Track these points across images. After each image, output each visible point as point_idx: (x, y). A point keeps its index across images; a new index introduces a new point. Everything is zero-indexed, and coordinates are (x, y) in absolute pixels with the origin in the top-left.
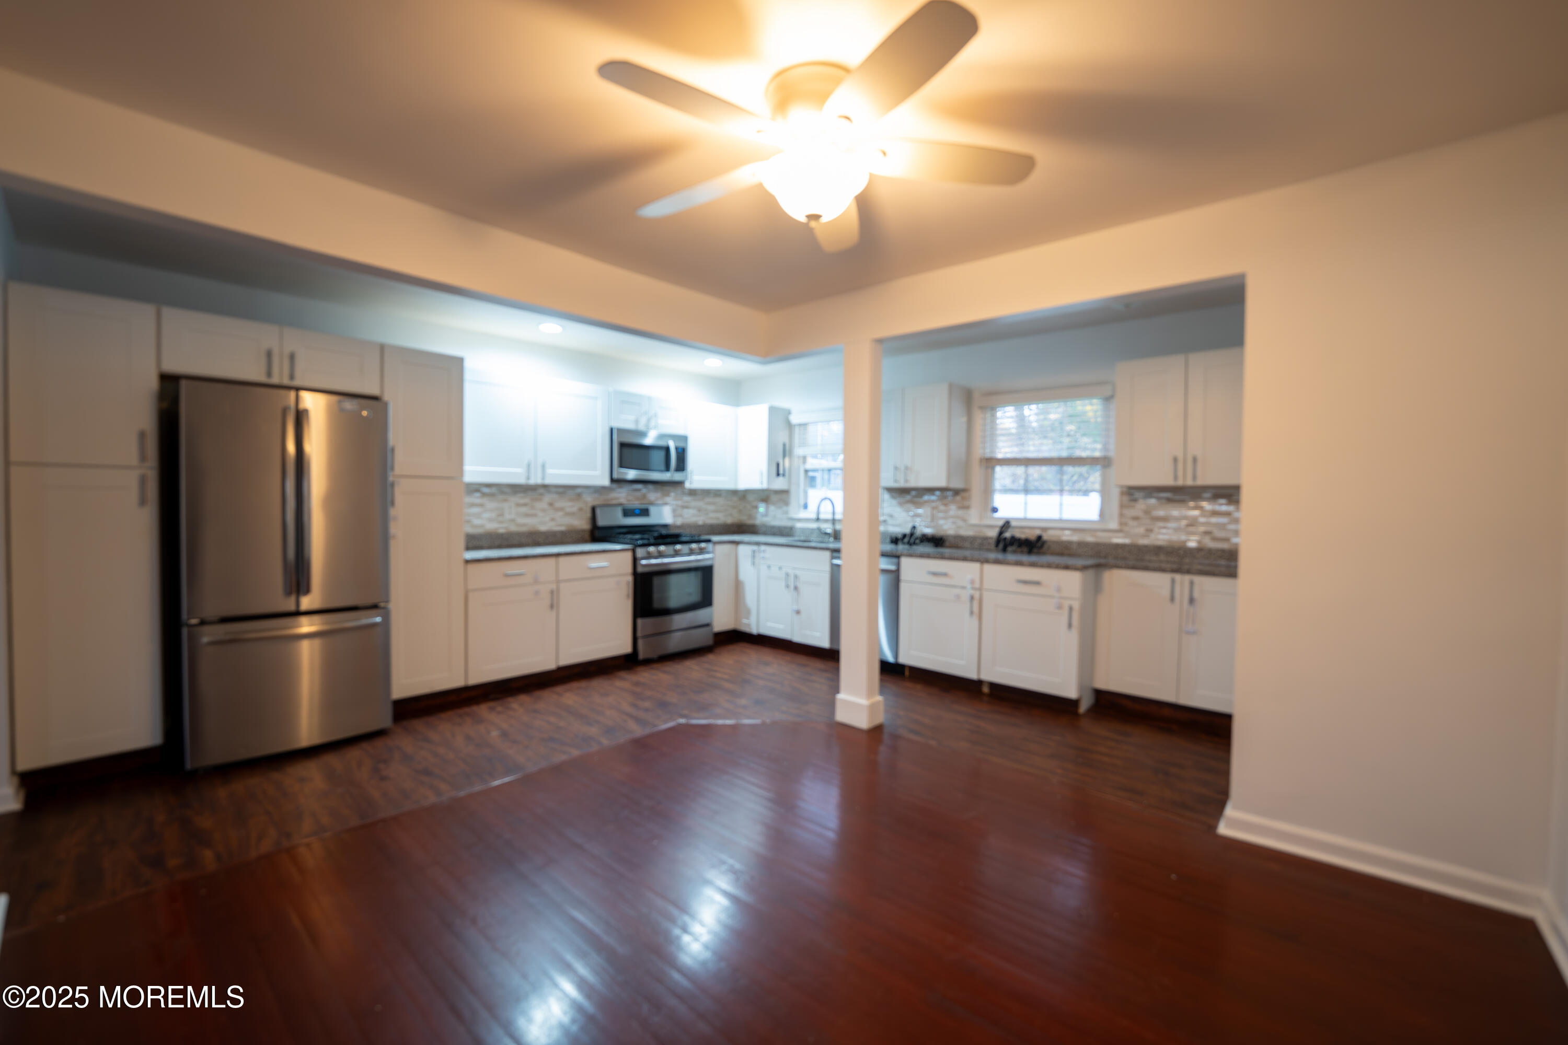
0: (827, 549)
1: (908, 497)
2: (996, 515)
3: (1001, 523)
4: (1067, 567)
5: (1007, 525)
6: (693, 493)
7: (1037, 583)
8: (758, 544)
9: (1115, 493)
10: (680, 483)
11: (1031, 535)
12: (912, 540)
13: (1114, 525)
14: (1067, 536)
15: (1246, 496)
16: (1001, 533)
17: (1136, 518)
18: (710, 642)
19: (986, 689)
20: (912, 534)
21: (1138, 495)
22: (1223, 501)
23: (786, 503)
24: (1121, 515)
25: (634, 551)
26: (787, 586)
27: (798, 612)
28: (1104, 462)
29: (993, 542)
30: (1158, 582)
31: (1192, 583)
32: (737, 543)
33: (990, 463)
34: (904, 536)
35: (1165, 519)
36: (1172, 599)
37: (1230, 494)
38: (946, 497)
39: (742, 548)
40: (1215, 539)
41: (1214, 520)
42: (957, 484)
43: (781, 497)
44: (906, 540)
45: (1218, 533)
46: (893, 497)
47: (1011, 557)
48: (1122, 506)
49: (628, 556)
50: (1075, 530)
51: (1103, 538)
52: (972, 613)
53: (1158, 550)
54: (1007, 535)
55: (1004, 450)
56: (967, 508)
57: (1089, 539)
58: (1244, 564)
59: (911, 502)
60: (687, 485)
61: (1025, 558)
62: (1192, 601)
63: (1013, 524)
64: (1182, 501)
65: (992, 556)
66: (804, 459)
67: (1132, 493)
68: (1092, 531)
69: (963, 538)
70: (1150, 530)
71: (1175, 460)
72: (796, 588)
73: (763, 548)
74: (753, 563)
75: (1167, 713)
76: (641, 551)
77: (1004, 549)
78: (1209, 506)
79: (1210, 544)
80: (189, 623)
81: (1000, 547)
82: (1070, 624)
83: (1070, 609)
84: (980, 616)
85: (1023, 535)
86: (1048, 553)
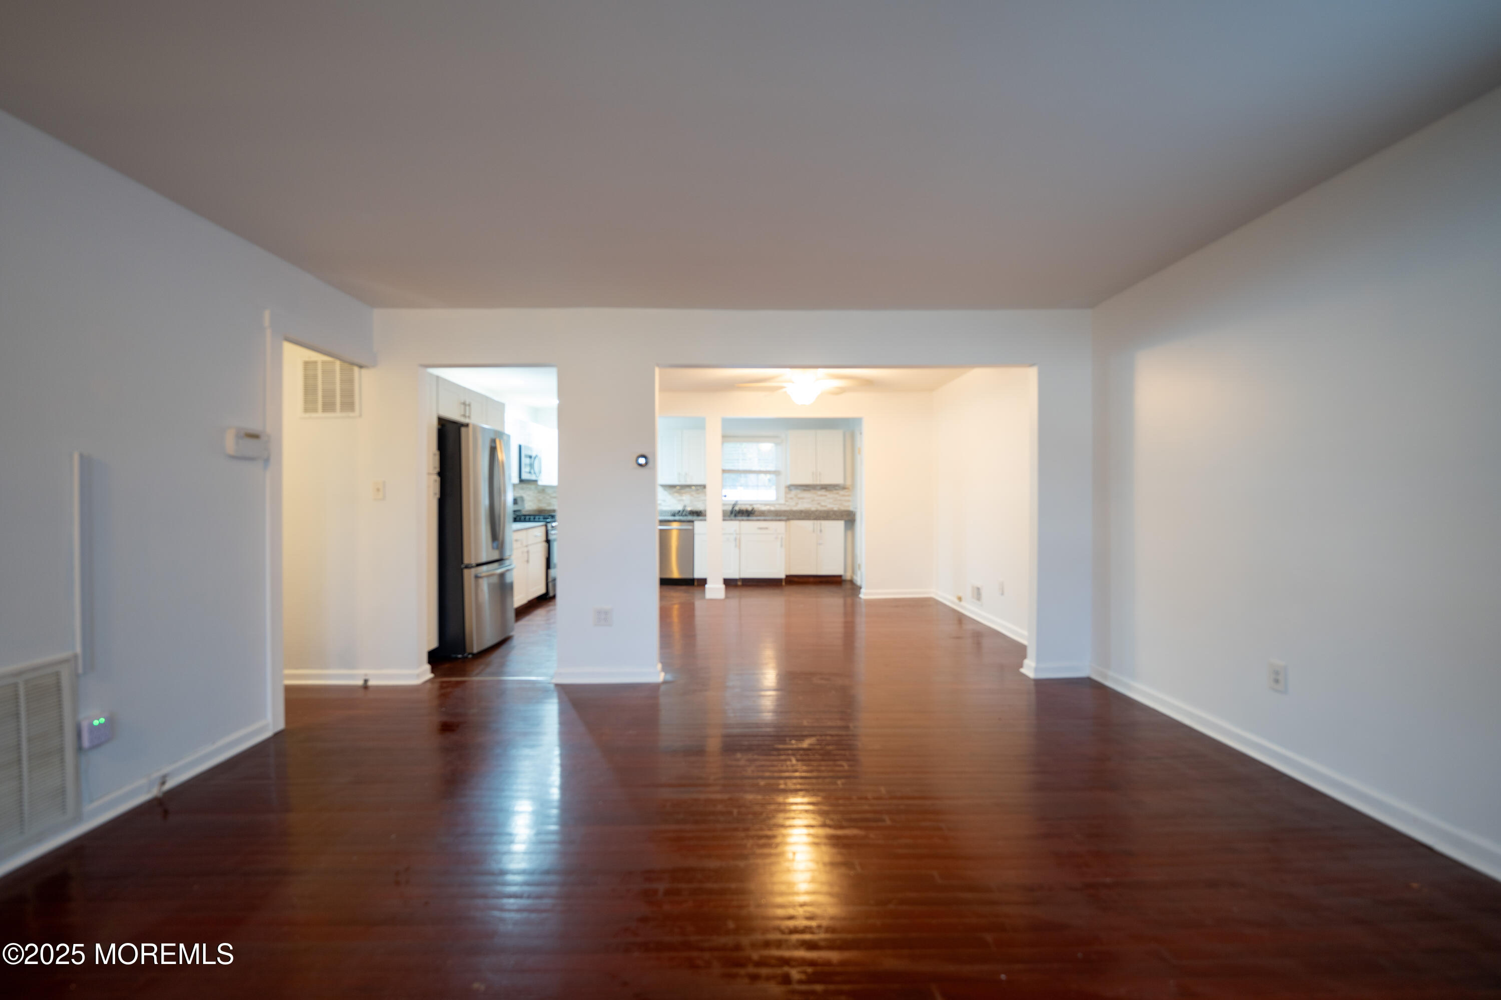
1: (674, 490)
3: (733, 503)
4: (780, 520)
5: (736, 504)
7: (766, 528)
9: (783, 490)
11: (750, 508)
12: (684, 514)
13: (782, 501)
14: (762, 508)
16: (733, 508)
17: (791, 498)
19: (739, 583)
20: (683, 511)
21: (792, 488)
22: (824, 490)
24: (786, 497)
25: (546, 526)
28: (776, 473)
30: (808, 524)
31: (821, 525)
34: (679, 511)
35: (802, 498)
36: (814, 531)
38: (698, 490)
40: (822, 506)
41: (820, 498)
44: (680, 514)
45: (823, 504)
46: (665, 490)
47: (738, 518)
48: (786, 493)
49: (543, 529)
50: (766, 505)
51: (778, 507)
52: (736, 546)
54: (737, 508)
57: (772, 508)
59: (677, 492)
60: (540, 483)
61: (745, 518)
62: (821, 531)
63: (739, 502)
64: (809, 490)
67: (790, 487)
68: (774, 505)
70: (797, 504)
71: (813, 473)
75: (811, 580)
76: (549, 525)
77: (735, 516)
78: (820, 493)
79: (820, 508)
80: (468, 567)
81: (733, 515)
82: (782, 546)
83: (782, 539)
84: (740, 548)
85: (744, 508)
86: (756, 516)
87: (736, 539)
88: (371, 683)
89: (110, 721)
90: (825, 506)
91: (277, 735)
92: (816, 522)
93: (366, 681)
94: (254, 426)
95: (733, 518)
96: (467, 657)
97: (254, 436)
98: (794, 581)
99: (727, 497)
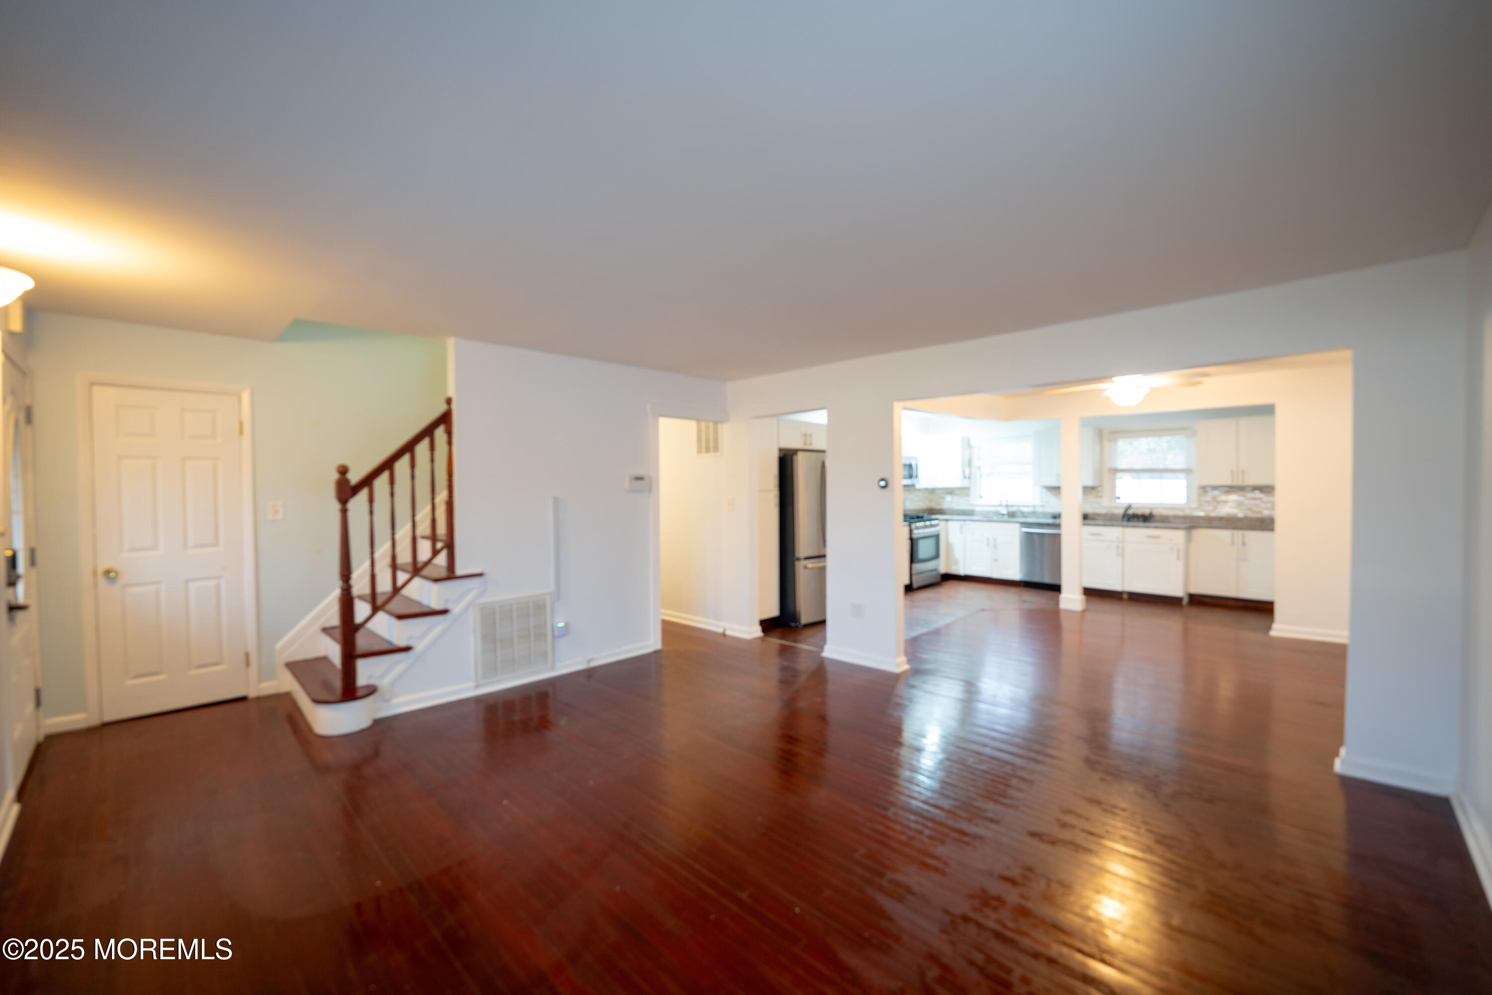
0: (1017, 522)
2: (1118, 501)
3: (1125, 506)
5: (1129, 507)
6: (919, 490)
7: (1158, 537)
8: (964, 520)
9: (1195, 489)
10: (913, 486)
11: (1147, 512)
13: (1194, 505)
14: (1165, 512)
15: (1278, 491)
16: (1126, 511)
17: (1207, 502)
18: (938, 579)
19: (1125, 596)
21: (1208, 489)
23: (968, 495)
24: (1199, 501)
25: (910, 526)
26: (988, 545)
27: (996, 560)
28: (1187, 471)
29: (1121, 517)
30: (1224, 535)
31: (1243, 536)
32: (947, 520)
33: (1115, 471)
35: (1224, 502)
36: (1233, 543)
37: (1267, 489)
39: (950, 524)
40: (1254, 512)
41: (1253, 502)
42: (1096, 484)
43: (964, 491)
45: (1256, 509)
46: (1049, 491)
47: (1131, 524)
48: (1200, 496)
49: (908, 528)
50: (1170, 509)
51: (1188, 512)
52: (1117, 555)
53: (1221, 519)
54: (1130, 512)
55: (1122, 464)
56: (1101, 497)
57: (1180, 513)
58: (1278, 525)
60: (916, 486)
61: (1141, 524)
62: (1244, 544)
63: (1133, 506)
65: (1120, 523)
66: (979, 468)
67: (1204, 489)
68: (1181, 509)
69: (1099, 515)
70: (1216, 508)
71: (1232, 472)
72: (995, 546)
73: (968, 523)
74: (961, 532)
75: (1231, 603)
76: (913, 526)
77: (1129, 520)
78: (1250, 495)
79: (1251, 515)
80: (799, 559)
81: (1126, 519)
82: (1178, 558)
83: (1178, 550)
84: (1123, 556)
85: (1140, 512)
86: (1156, 521)
87: (1118, 547)
88: (728, 633)
89: (567, 625)
90: (1259, 512)
91: (656, 652)
92: (1236, 532)
93: (725, 631)
94: (639, 473)
95: (1125, 523)
96: (798, 627)
97: (639, 478)
98: (1198, 601)
99: (1120, 499)
